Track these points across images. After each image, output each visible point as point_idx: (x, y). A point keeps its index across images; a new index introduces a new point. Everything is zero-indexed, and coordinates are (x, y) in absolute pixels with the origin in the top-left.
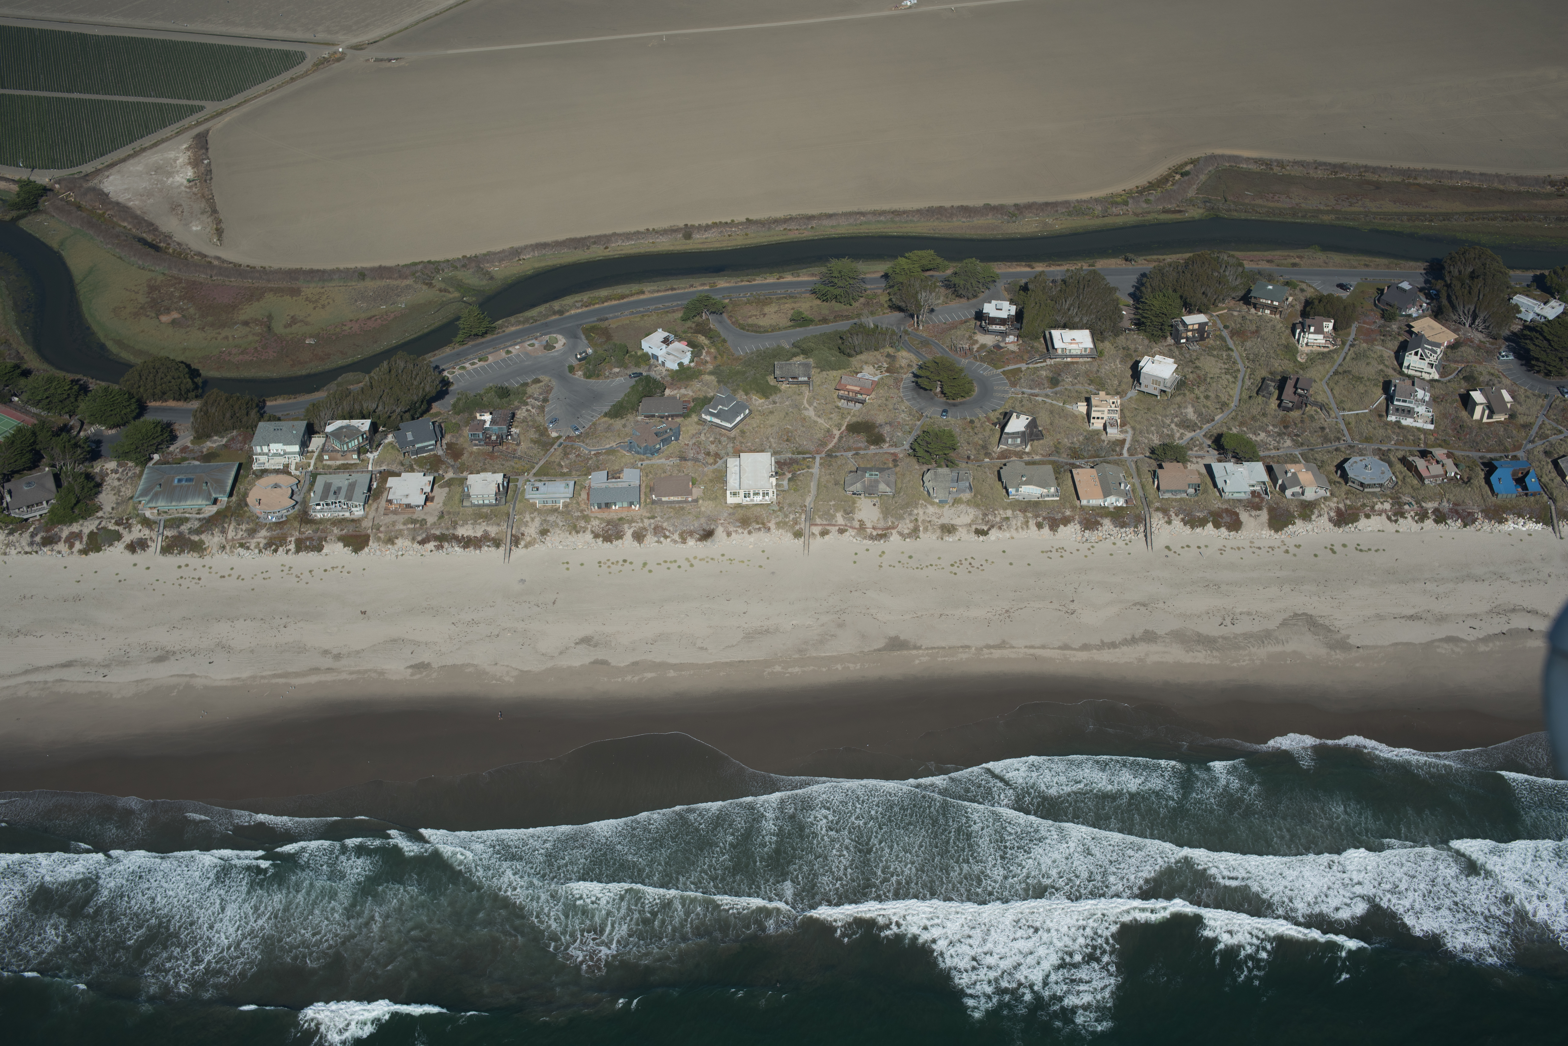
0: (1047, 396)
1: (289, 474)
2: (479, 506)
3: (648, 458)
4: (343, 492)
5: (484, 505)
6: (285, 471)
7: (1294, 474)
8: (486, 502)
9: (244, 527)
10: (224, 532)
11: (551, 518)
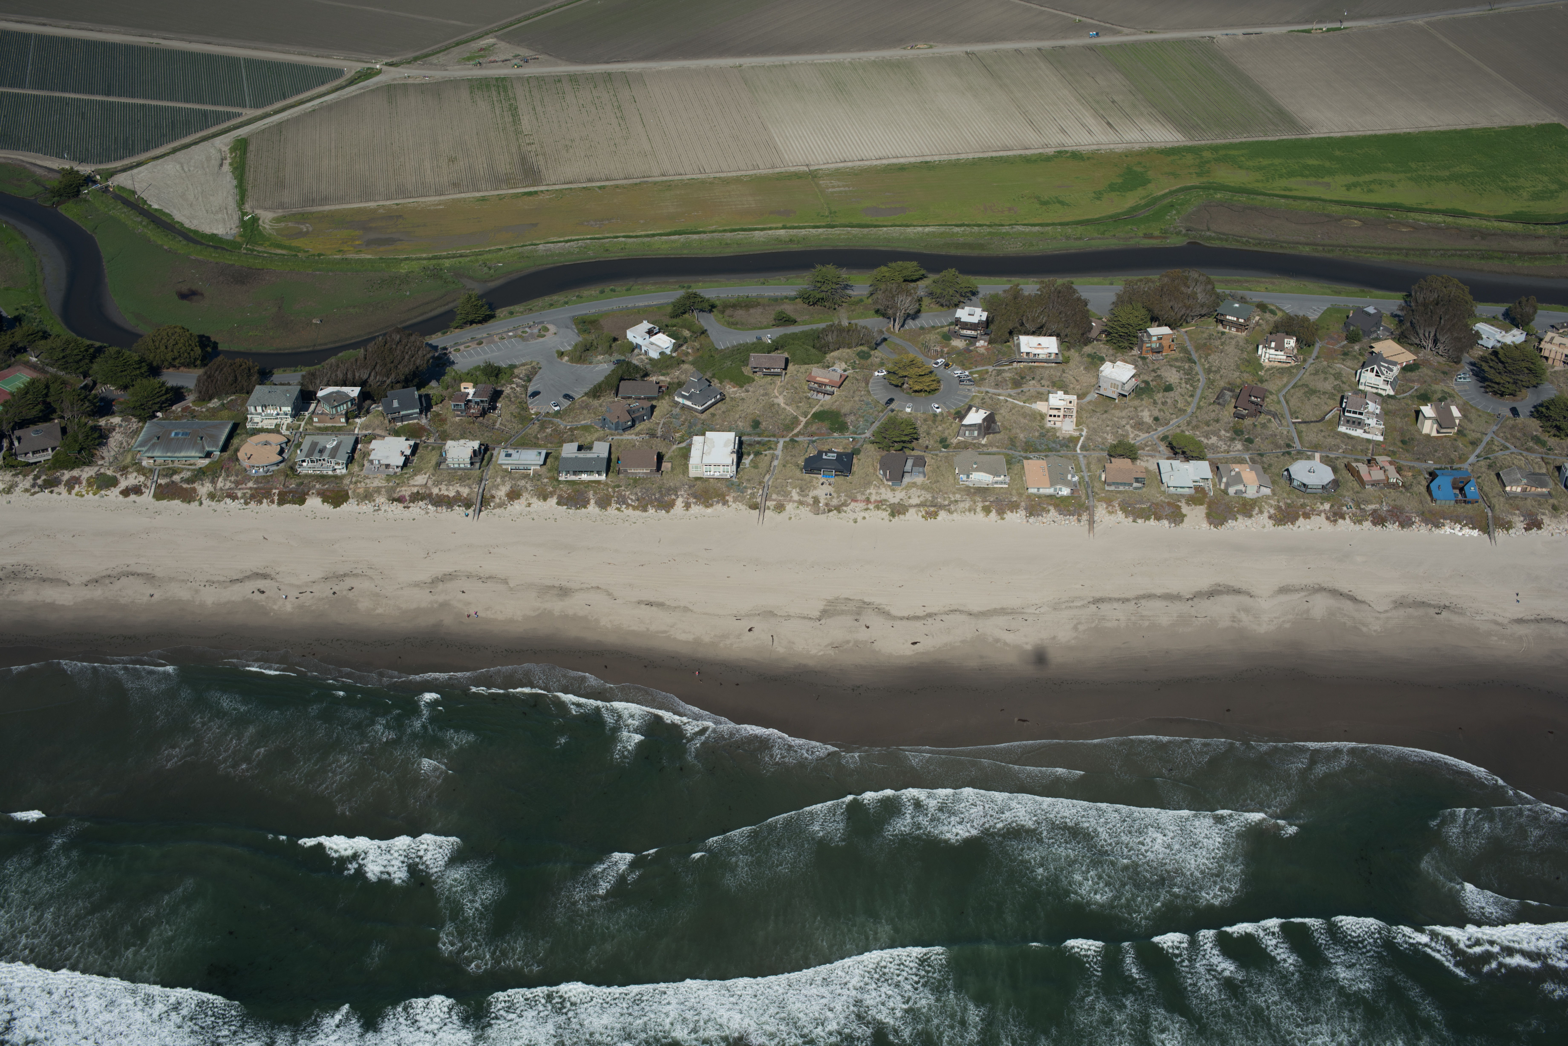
0: (1010, 396)
1: (281, 434)
2: (454, 469)
3: (619, 434)
4: (328, 451)
5: (460, 469)
6: (277, 430)
7: (1238, 474)
8: (462, 466)
9: (233, 479)
10: (213, 482)
11: (522, 483)
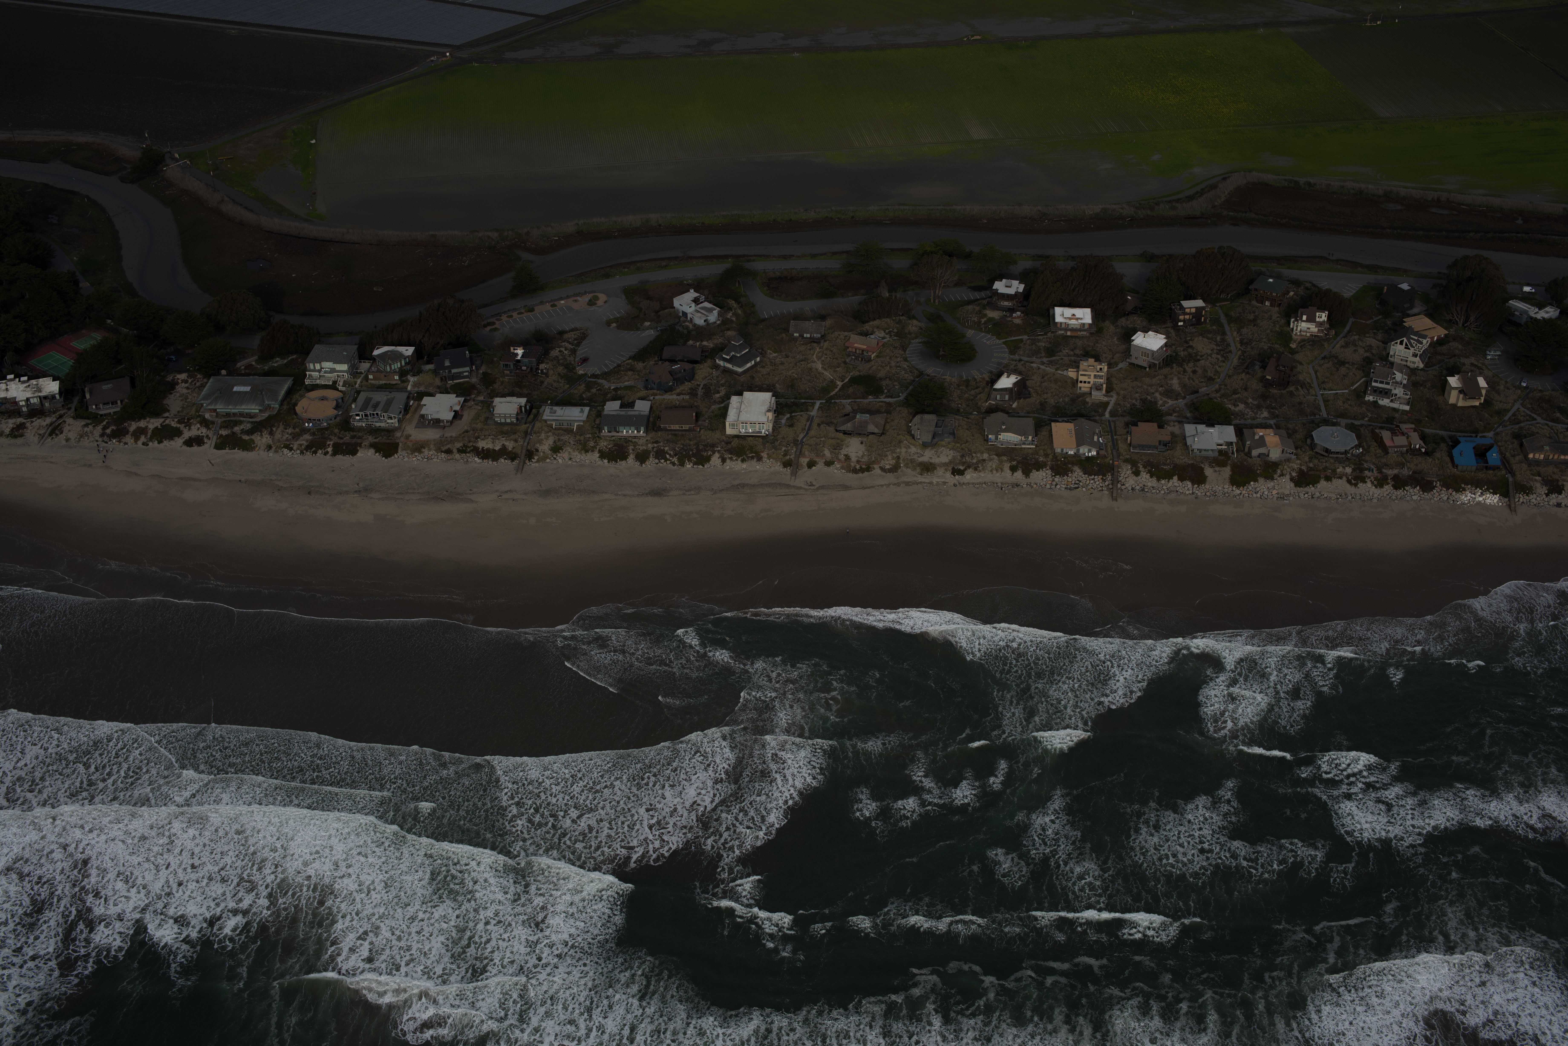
0: (1043, 363)
1: (337, 389)
2: (501, 424)
3: (660, 394)
4: (381, 406)
5: (506, 424)
6: (334, 386)
7: (1262, 437)
8: (508, 421)
9: (290, 431)
10: (271, 433)
11: (566, 438)
